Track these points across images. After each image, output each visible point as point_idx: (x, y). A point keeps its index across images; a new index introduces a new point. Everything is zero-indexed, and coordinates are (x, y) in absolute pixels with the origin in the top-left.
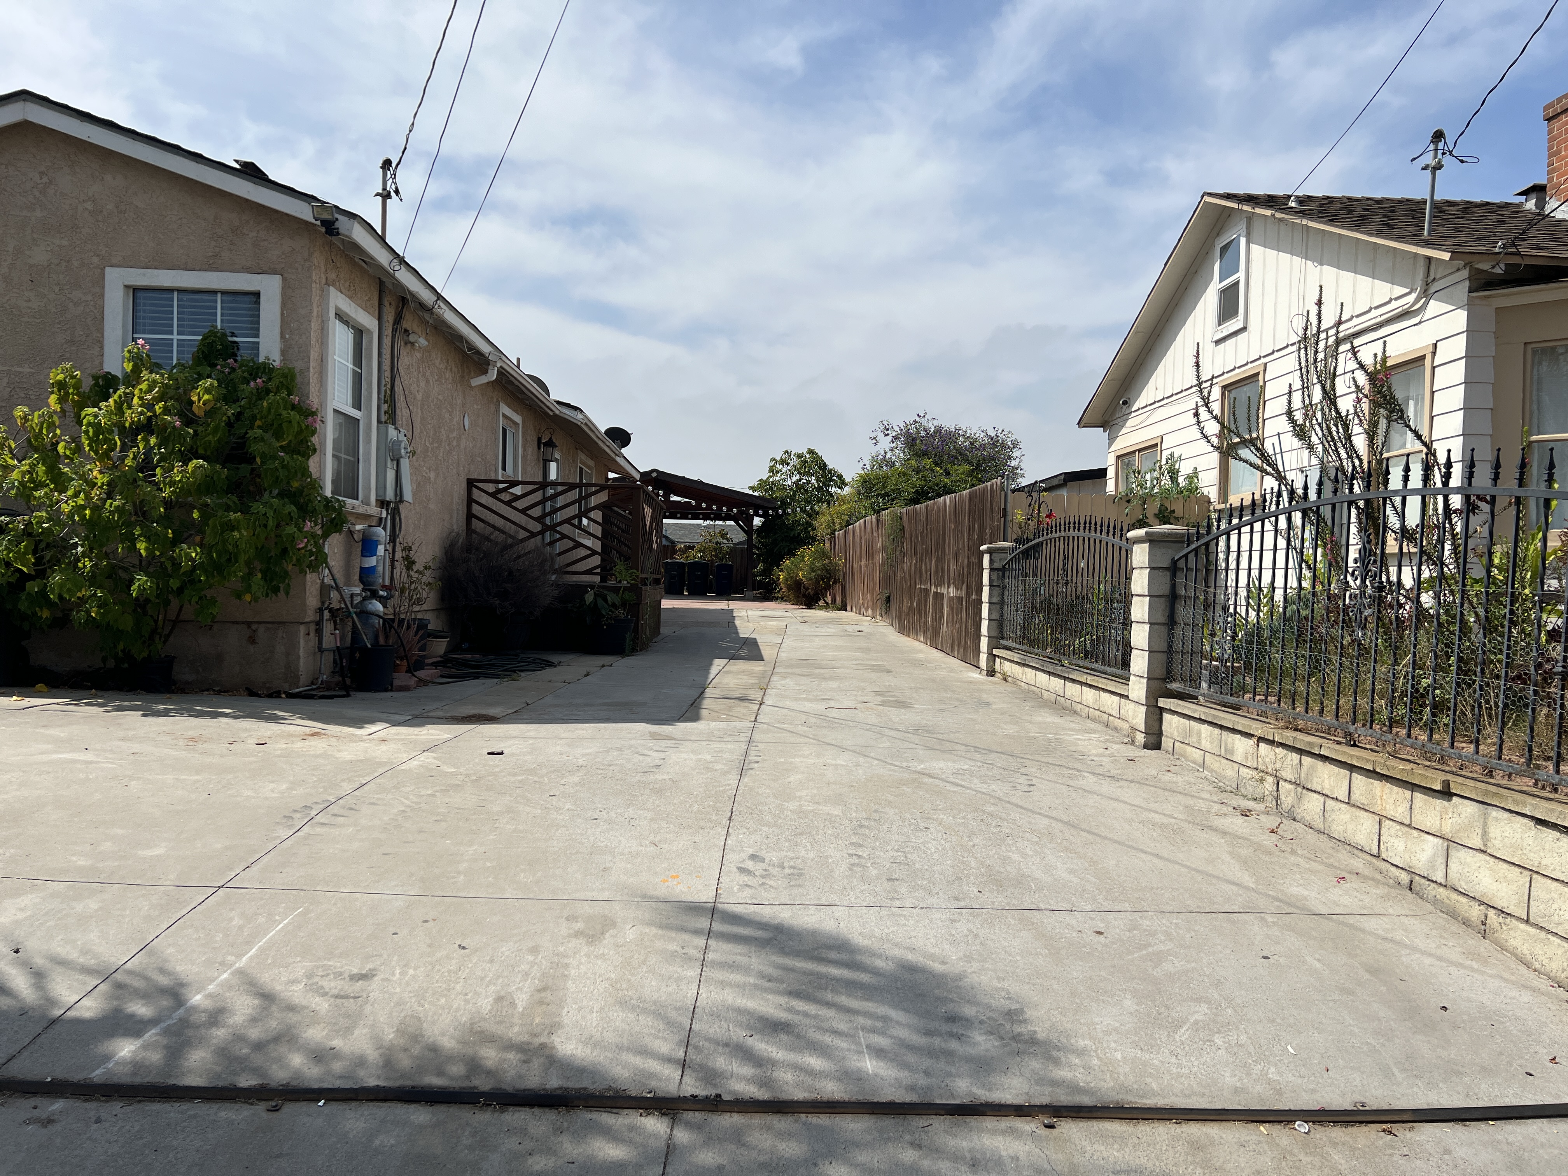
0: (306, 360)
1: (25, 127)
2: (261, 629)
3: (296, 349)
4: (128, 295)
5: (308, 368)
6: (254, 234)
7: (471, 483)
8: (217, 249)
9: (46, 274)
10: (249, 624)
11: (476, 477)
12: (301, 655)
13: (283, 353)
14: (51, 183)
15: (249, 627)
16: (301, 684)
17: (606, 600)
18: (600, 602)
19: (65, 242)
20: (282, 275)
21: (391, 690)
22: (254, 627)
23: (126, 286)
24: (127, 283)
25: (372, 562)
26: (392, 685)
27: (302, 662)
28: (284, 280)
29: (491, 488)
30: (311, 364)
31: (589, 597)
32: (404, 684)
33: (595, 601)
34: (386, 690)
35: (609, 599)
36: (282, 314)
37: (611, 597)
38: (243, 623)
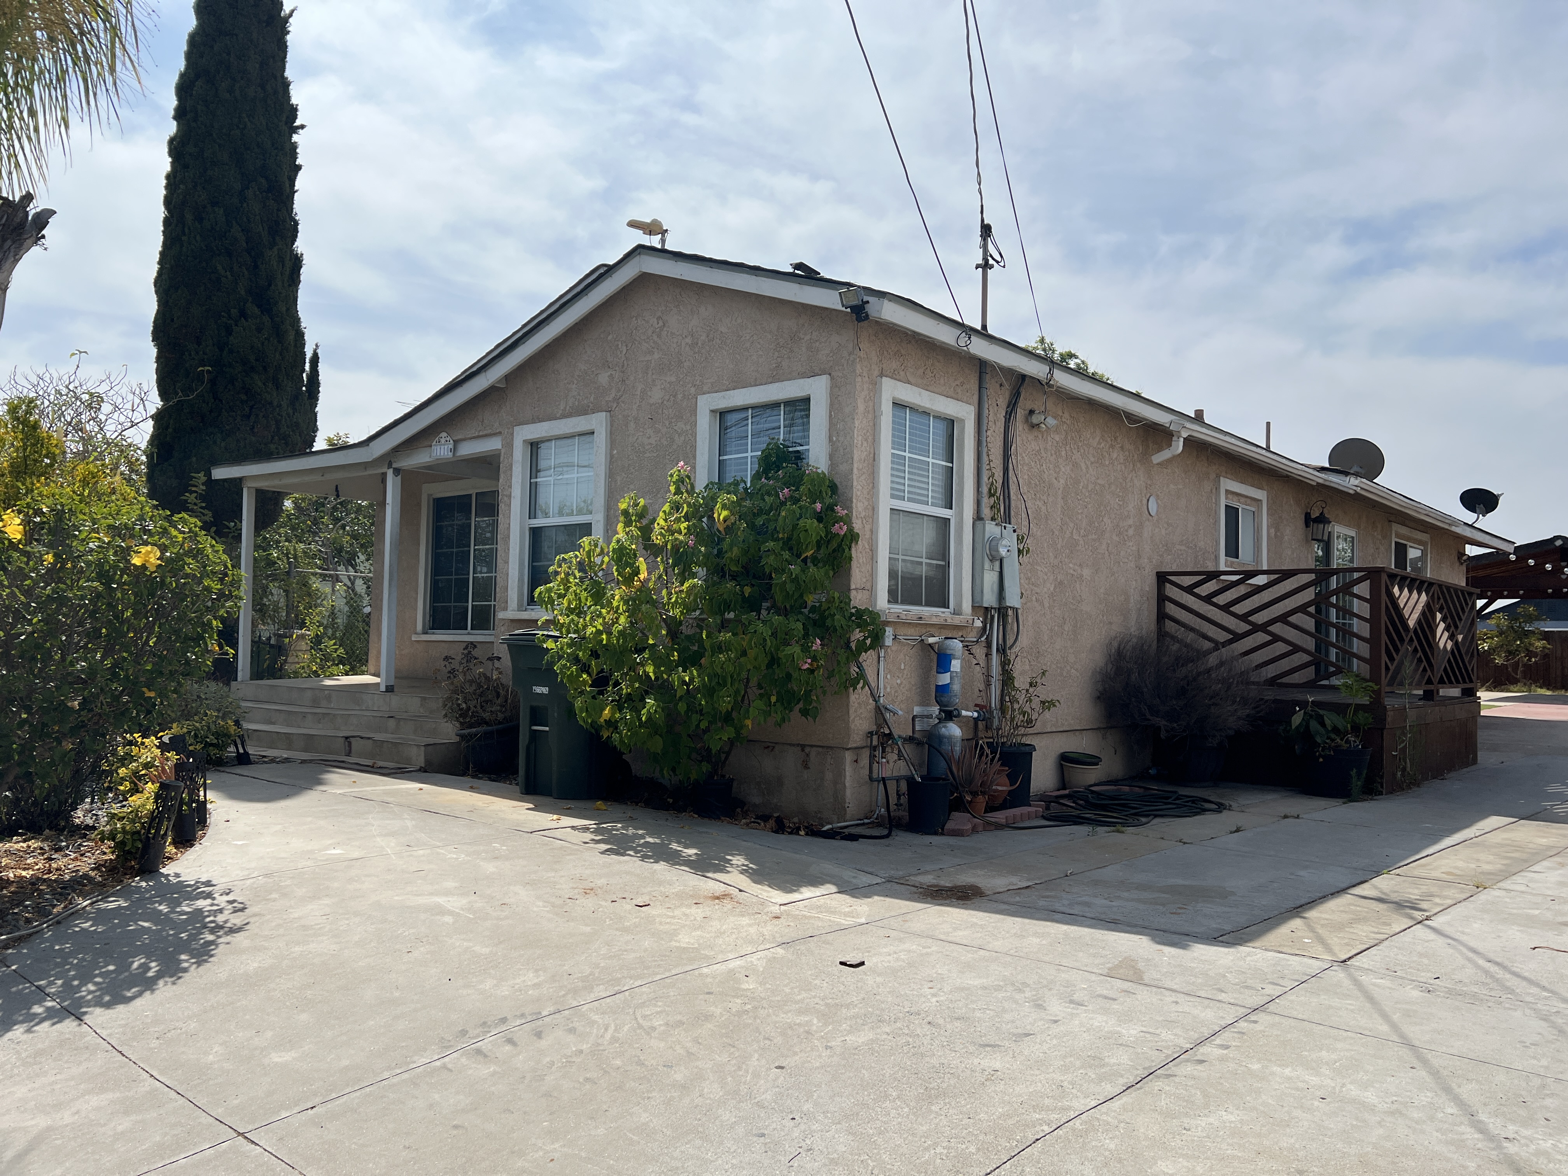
0: (850, 461)
1: (644, 280)
2: (813, 752)
3: (842, 451)
4: (716, 417)
5: (852, 470)
6: (808, 337)
7: (1162, 578)
8: (779, 360)
9: (660, 411)
10: (803, 747)
11: (1174, 569)
12: (847, 785)
13: (831, 457)
14: (664, 325)
15: (803, 750)
16: (848, 816)
17: (1323, 724)
18: (1314, 725)
19: (673, 379)
20: (830, 374)
21: (942, 834)
22: (807, 750)
23: (712, 411)
24: (712, 408)
25: (944, 679)
26: (943, 829)
27: (848, 792)
28: (832, 378)
29: (1187, 581)
30: (855, 466)
31: (1297, 720)
32: (957, 827)
33: (1305, 723)
34: (936, 833)
35: (1328, 722)
36: (830, 416)
37: (1330, 719)
38: (798, 745)
